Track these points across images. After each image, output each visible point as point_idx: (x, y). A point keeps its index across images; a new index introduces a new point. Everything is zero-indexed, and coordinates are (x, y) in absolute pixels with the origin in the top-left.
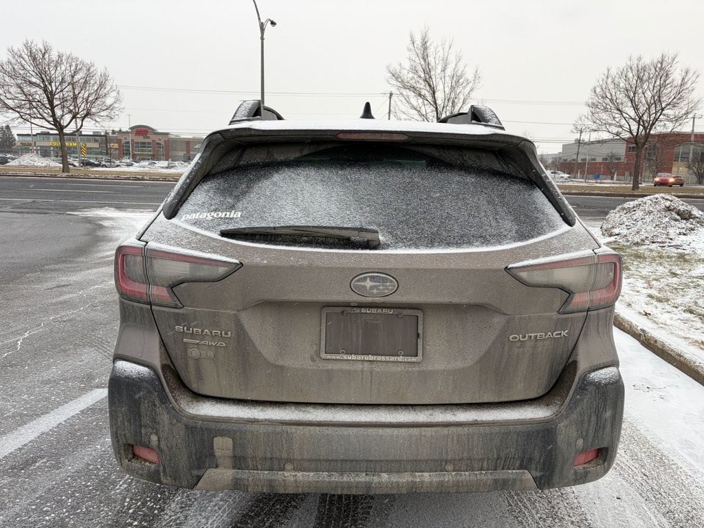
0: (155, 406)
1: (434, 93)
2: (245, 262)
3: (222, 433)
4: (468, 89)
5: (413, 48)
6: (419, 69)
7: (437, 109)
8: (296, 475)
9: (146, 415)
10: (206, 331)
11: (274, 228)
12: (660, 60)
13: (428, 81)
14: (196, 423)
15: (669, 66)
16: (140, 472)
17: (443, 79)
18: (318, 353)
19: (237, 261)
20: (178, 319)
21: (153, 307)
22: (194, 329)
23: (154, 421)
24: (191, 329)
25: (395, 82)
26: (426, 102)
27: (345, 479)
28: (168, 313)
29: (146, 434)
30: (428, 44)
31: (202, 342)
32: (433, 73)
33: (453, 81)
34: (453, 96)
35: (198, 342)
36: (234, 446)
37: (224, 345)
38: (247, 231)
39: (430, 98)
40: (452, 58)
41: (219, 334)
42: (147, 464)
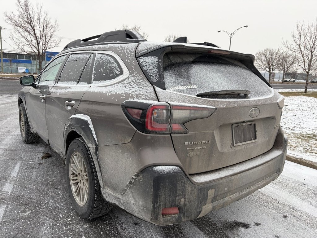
0: (185, 183)
1: (34, 30)
2: (218, 107)
3: (211, 188)
4: (52, 31)
5: (19, 5)
6: (24, 16)
7: (36, 38)
8: (230, 197)
9: (180, 189)
10: (199, 142)
11: (219, 91)
12: (134, 28)
13: (30, 23)
14: (201, 186)
15: (138, 30)
16: (171, 220)
17: (39, 24)
18: (233, 145)
19: (214, 107)
20: (186, 139)
21: (172, 135)
22: (194, 142)
23: (184, 191)
24: (193, 143)
25: (10, 22)
26: (31, 35)
27: (244, 193)
28: (181, 137)
29: (178, 200)
30: (29, 4)
31: (196, 148)
32: (32, 20)
33: (44, 25)
34: (45, 33)
35: (194, 148)
36: (215, 192)
37: (206, 147)
38: (209, 94)
39: (32, 33)
40: (42, 13)
41: (205, 143)
42: (173, 215)
